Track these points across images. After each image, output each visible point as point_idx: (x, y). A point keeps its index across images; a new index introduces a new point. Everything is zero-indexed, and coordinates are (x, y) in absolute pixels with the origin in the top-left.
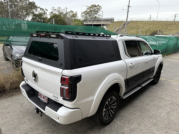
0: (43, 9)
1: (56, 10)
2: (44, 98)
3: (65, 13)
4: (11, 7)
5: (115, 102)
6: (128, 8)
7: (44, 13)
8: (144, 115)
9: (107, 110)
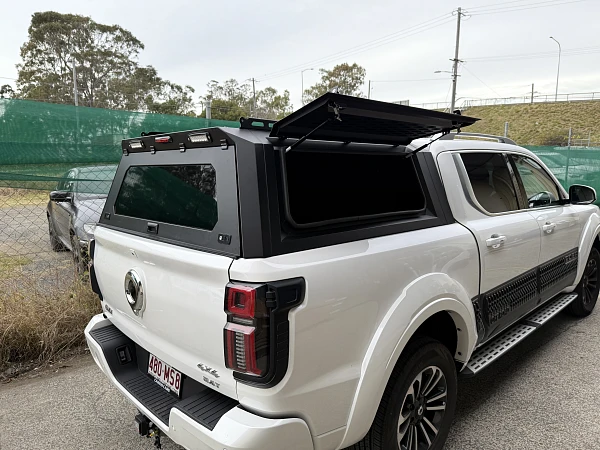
0: (179, 88)
1: (221, 88)
2: (167, 375)
3: (248, 95)
4: (82, 87)
5: (441, 389)
6: (455, 67)
7: (185, 100)
8: (558, 437)
9: (412, 419)
